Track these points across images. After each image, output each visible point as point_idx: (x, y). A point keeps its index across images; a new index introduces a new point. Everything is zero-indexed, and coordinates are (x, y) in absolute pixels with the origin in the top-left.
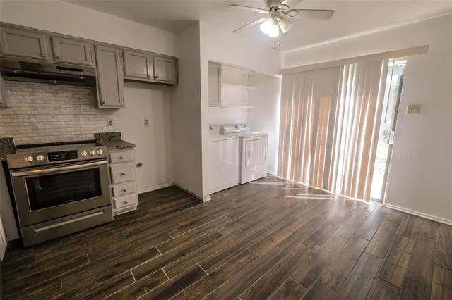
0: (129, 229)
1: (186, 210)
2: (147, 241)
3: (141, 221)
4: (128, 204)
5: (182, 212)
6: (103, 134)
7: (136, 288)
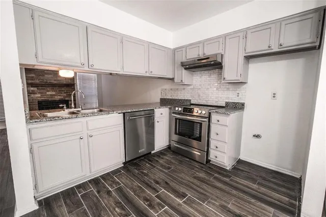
0: (202, 175)
1: (259, 203)
2: (193, 188)
3: (215, 178)
4: (216, 159)
5: (253, 201)
6: (231, 103)
7: (148, 198)
